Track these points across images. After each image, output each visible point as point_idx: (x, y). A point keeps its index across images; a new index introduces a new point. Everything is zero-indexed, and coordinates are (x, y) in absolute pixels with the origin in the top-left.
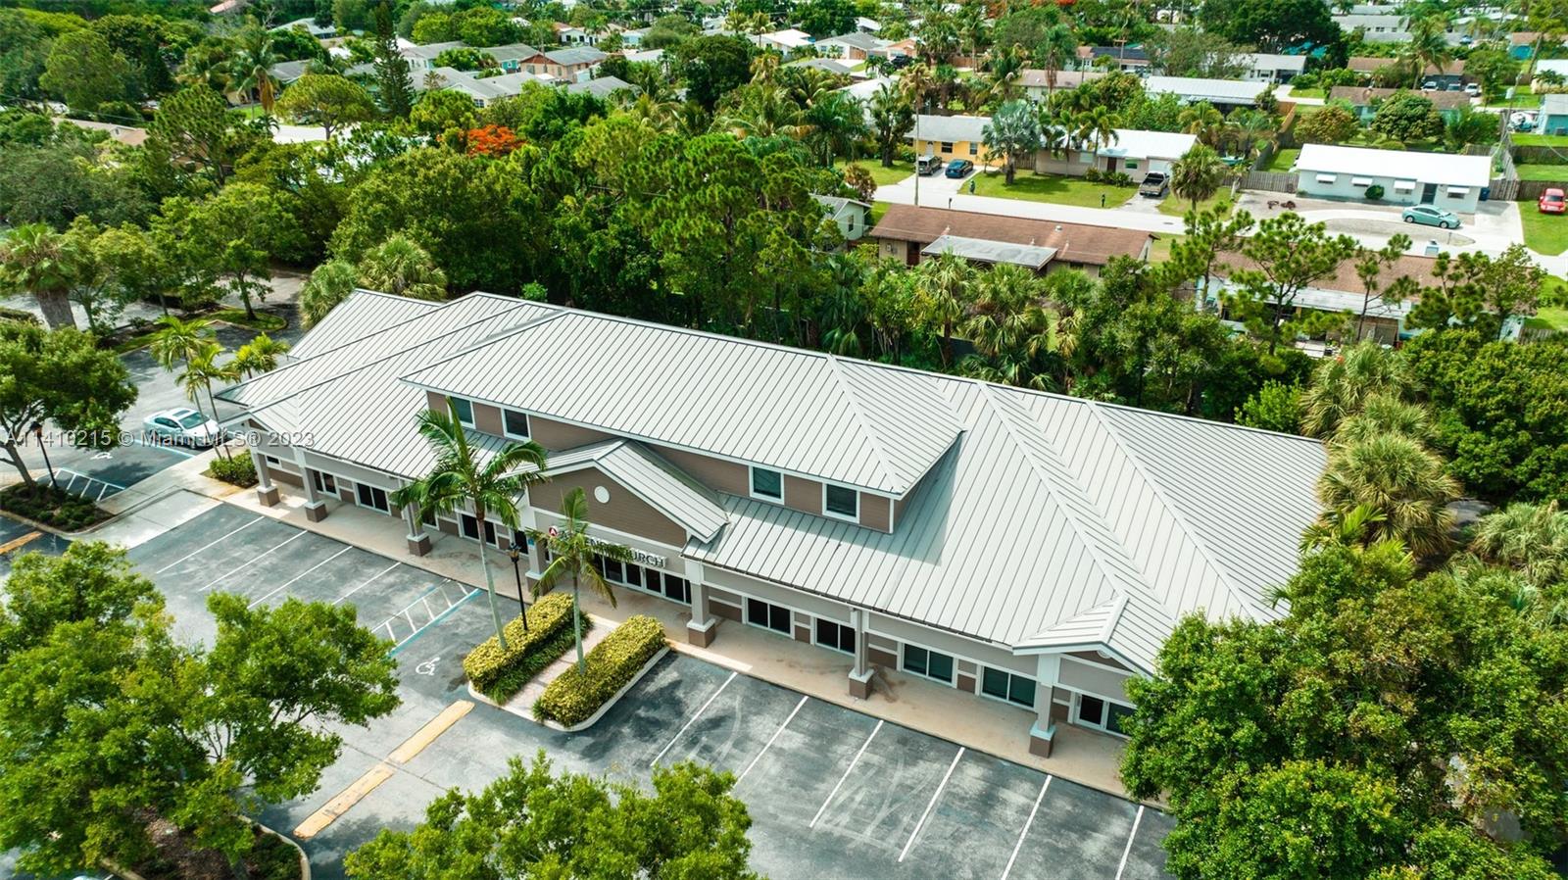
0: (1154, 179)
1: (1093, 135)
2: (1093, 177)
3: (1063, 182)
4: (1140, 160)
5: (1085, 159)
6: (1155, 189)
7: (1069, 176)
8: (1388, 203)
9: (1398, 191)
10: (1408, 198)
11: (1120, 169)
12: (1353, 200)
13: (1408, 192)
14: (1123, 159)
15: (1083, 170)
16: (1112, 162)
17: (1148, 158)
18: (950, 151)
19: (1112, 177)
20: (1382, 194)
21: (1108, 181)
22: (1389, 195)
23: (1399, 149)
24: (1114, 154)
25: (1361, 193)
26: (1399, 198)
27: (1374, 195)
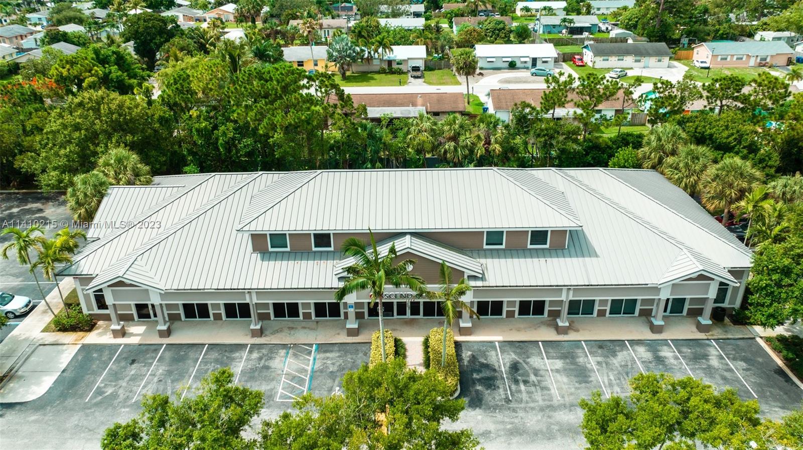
0: (416, 69)
1: (380, 50)
2: (382, 72)
3: (369, 75)
4: (404, 60)
5: (376, 62)
6: (419, 74)
7: (371, 72)
8: (518, 68)
9: (522, 62)
10: (526, 65)
11: (395, 66)
12: (504, 69)
13: (525, 62)
14: (395, 60)
15: (377, 68)
16: (390, 62)
17: (408, 59)
18: (302, 65)
19: (392, 69)
20: (515, 65)
21: (392, 72)
22: (518, 64)
23: (502, 44)
24: (391, 59)
25: (507, 65)
26: (522, 65)
27: (512, 66)
